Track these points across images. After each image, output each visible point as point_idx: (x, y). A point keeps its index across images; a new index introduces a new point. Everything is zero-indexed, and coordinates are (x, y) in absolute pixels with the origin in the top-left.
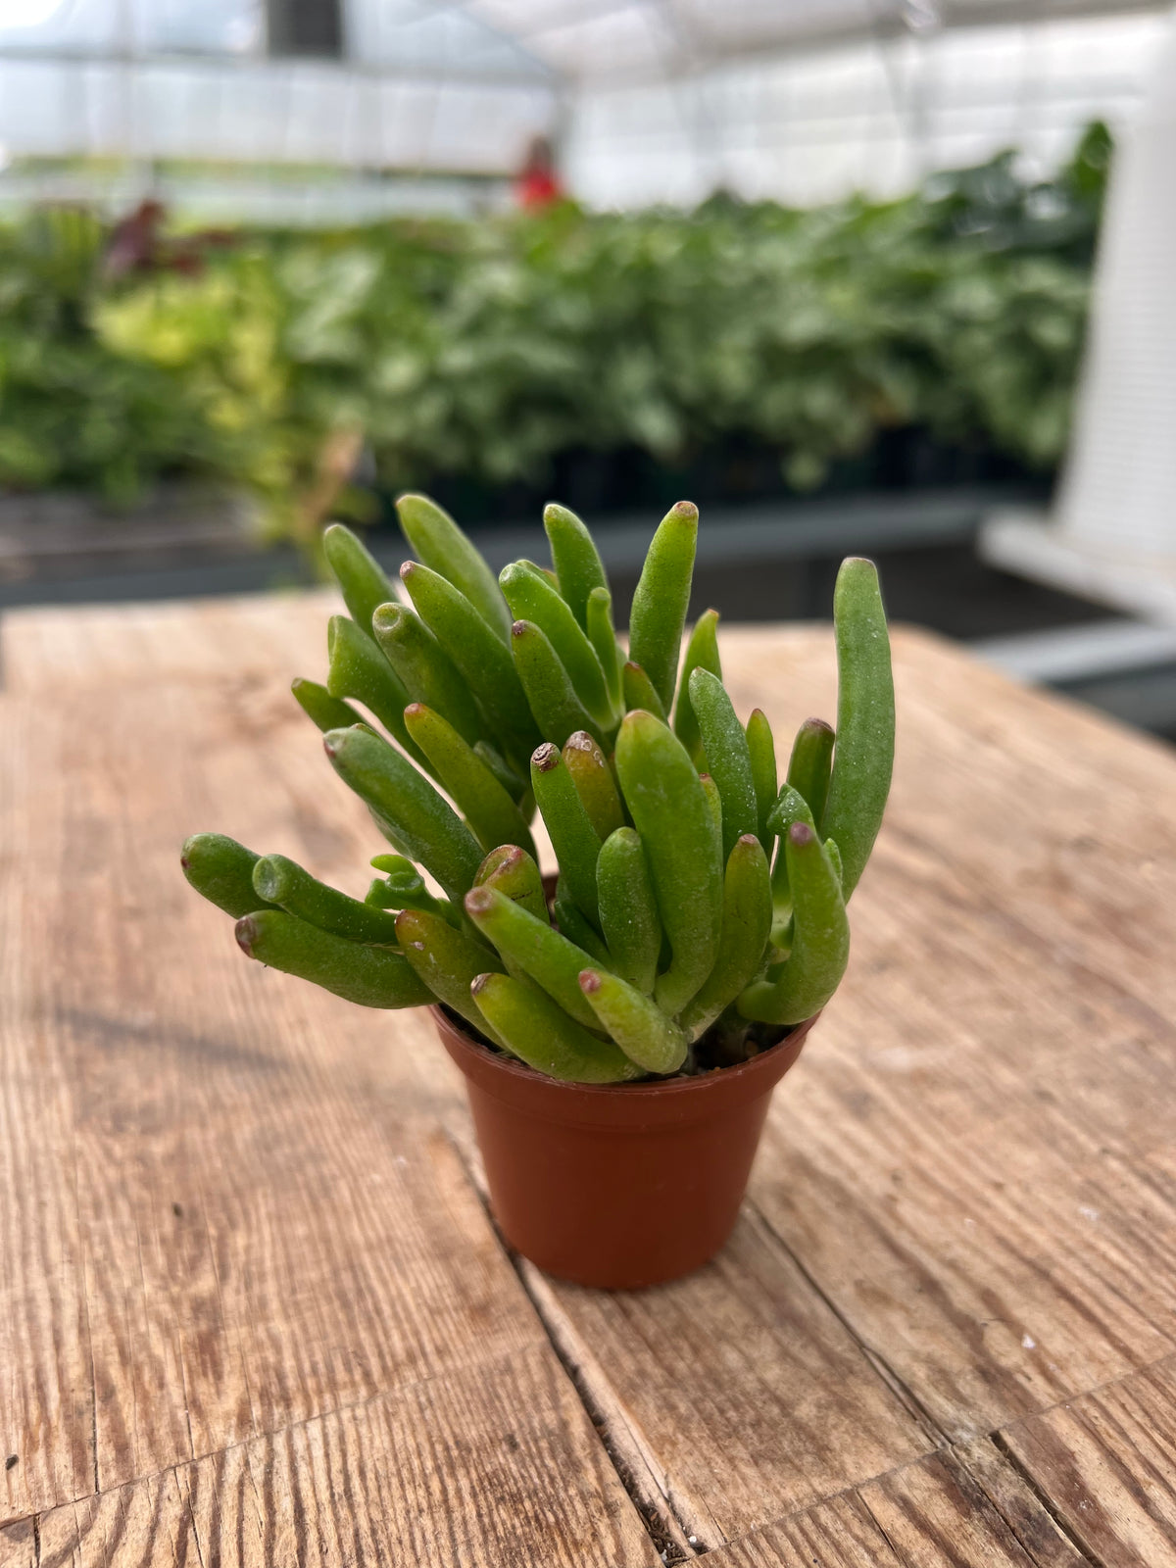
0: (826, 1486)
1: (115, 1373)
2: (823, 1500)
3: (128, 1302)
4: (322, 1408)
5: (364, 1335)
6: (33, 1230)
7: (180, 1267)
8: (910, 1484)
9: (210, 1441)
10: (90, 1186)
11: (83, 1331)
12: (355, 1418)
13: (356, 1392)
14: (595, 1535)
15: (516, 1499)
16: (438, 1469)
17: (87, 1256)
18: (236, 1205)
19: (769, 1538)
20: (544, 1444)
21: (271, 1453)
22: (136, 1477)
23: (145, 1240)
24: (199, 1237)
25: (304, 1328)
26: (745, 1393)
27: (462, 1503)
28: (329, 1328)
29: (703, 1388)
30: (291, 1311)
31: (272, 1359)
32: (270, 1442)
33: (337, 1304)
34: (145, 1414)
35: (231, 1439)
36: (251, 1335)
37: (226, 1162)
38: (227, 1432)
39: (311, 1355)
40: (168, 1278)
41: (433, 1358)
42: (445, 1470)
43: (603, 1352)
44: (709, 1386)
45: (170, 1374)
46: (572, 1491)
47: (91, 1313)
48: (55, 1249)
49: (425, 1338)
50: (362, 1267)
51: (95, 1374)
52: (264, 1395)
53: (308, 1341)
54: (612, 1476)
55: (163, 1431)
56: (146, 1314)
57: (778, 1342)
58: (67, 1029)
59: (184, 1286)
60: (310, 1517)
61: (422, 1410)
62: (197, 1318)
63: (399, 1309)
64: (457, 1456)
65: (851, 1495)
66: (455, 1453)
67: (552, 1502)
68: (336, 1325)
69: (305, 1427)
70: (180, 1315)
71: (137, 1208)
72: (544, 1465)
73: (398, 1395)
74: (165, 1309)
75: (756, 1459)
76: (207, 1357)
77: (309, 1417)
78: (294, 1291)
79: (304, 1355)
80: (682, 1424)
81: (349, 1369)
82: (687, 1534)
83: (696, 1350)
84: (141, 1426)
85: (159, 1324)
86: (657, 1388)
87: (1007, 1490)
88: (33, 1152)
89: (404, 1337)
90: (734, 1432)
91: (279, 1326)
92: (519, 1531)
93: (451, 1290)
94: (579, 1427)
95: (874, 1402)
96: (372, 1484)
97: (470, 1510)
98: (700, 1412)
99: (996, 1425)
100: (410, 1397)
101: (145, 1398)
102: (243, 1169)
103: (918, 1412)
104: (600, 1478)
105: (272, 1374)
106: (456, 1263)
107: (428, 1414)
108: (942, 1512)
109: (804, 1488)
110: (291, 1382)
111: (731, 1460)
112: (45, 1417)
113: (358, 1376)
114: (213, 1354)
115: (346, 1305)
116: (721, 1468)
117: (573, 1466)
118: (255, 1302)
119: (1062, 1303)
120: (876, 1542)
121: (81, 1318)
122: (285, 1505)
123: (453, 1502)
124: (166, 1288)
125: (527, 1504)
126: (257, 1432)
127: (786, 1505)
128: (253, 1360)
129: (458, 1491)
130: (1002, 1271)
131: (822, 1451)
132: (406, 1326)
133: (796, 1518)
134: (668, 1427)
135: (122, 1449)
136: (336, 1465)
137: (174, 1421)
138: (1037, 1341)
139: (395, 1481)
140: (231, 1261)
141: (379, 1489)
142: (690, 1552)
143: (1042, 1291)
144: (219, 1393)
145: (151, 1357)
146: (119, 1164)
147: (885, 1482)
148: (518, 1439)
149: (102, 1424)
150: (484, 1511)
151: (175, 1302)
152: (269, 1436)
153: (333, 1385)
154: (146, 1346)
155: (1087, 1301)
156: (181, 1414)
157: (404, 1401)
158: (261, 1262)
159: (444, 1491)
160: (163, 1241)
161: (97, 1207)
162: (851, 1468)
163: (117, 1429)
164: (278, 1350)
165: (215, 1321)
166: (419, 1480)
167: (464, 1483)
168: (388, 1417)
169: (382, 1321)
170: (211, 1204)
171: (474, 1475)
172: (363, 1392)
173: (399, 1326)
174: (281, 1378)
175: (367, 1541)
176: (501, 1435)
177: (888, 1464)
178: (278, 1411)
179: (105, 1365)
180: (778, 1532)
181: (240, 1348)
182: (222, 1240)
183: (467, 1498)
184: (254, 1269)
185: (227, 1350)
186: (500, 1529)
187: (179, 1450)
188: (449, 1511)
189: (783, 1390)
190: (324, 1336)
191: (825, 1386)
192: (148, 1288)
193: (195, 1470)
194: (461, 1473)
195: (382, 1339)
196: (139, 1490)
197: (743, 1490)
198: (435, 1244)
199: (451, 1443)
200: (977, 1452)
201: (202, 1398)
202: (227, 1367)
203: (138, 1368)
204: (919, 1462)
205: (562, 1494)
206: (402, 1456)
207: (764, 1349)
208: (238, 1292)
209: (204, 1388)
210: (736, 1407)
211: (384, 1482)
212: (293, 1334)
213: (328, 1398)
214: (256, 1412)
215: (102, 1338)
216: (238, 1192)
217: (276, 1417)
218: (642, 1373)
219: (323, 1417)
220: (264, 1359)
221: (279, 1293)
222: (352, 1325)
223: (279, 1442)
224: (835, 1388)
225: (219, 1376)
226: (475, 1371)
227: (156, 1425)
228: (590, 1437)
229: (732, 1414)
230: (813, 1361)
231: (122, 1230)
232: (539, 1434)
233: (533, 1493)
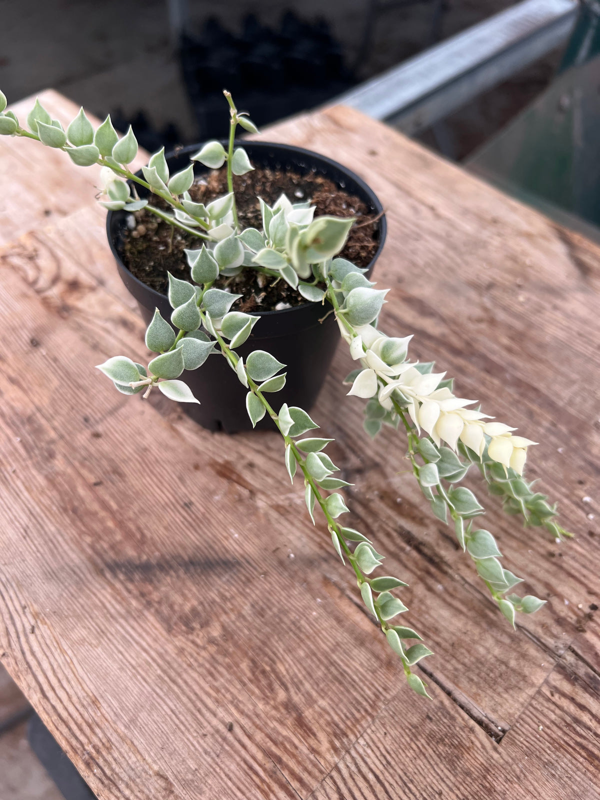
0: (531, 691)
1: (274, 749)
2: (533, 698)
3: (258, 716)
4: (359, 732)
5: (355, 694)
6: (193, 697)
7: (266, 691)
8: (554, 680)
9: (329, 763)
10: (201, 665)
11: (250, 737)
12: (373, 731)
13: (367, 720)
14: (472, 742)
15: (442, 740)
16: (411, 739)
17: (226, 702)
18: (267, 650)
19: (522, 719)
20: (439, 714)
21: (353, 758)
22: (314, 789)
23: (244, 684)
24: (264, 672)
25: (331, 699)
26: (492, 664)
27: (426, 750)
28: (341, 696)
29: (478, 668)
30: (323, 695)
31: (329, 719)
32: (350, 754)
33: (337, 684)
34: (299, 763)
35: (336, 759)
36: (315, 712)
37: (249, 630)
38: (333, 757)
39: (342, 711)
40: (265, 699)
41: (384, 693)
42: (414, 739)
43: (439, 666)
44: (480, 666)
45: (296, 742)
46: (458, 729)
47: (247, 727)
48: (209, 702)
49: (377, 685)
50: (335, 662)
51: (268, 754)
52: (336, 735)
53: (337, 705)
54: (466, 717)
55: (310, 767)
56: (269, 719)
57: (493, 636)
58: (122, 577)
59: (274, 699)
60: (381, 777)
61: (393, 718)
62: (289, 713)
63: (360, 676)
64: (415, 731)
65: (539, 692)
66: (414, 730)
67: (454, 736)
68: (342, 693)
69: (359, 743)
70: (282, 713)
71: (228, 667)
72: (444, 723)
73: (382, 715)
74: (274, 712)
75: (506, 690)
76: (305, 728)
77: (357, 739)
78: (318, 685)
79: (339, 712)
80: (477, 684)
81: (359, 711)
82: (497, 727)
83: (469, 652)
84: (300, 768)
85: (277, 721)
86: (464, 674)
87: (582, 670)
88: (161, 655)
89: (369, 689)
90: (496, 683)
91: (323, 703)
92: (449, 752)
93: (374, 659)
94: (447, 702)
95: (532, 651)
96: (394, 755)
97: (430, 751)
98: (482, 678)
99: (569, 643)
100: (386, 714)
101: (293, 756)
102: (259, 631)
103: (545, 648)
104: (463, 719)
105: (333, 725)
106: (368, 645)
107: (395, 718)
108: (566, 687)
109: (525, 696)
110: (342, 726)
111: (499, 694)
112: (263, 781)
113: (363, 713)
114: (306, 726)
115: (341, 683)
116: (497, 699)
117: (453, 718)
118: (306, 695)
119: (571, 579)
120: (553, 707)
121: (244, 731)
122: (370, 776)
123: (423, 750)
124: (268, 703)
125: (446, 740)
126: (343, 753)
127: (522, 704)
128: (322, 721)
129: (423, 745)
130: (548, 571)
131: (524, 678)
132: (367, 683)
133: (526, 708)
134: (474, 689)
135: (300, 780)
136: (378, 754)
137: (311, 761)
138: (569, 600)
139: (400, 751)
140: (284, 680)
141: (397, 756)
142: (501, 733)
143: (563, 576)
144: (319, 741)
145: (284, 737)
146: (204, 648)
147: (547, 682)
148: (431, 716)
149: (286, 773)
150: (435, 749)
151: (275, 708)
152: (348, 752)
153: (357, 721)
154: (279, 733)
155: (577, 574)
156: (312, 757)
157: (385, 717)
158: (296, 675)
159: (418, 747)
160: (251, 681)
161: (211, 674)
162: (536, 681)
163: (292, 773)
164: (328, 714)
165: (297, 711)
166: (408, 747)
167: (423, 741)
168: (383, 725)
169: (358, 684)
170: (258, 655)
171: (424, 736)
172: (369, 719)
173: (365, 684)
174: (337, 725)
175: (405, 778)
176: (424, 716)
177: (545, 675)
178: (345, 740)
179: (269, 748)
180: (524, 716)
181: (314, 718)
182: (274, 671)
183: (427, 746)
184: (295, 680)
185: (310, 722)
186: (443, 754)
187: (321, 772)
188: (424, 755)
189: (502, 657)
190: (341, 700)
191: (515, 650)
192: (261, 706)
193: (332, 778)
194: (419, 737)
195: (362, 693)
196: (318, 794)
197: (508, 704)
198: (356, 639)
199: (410, 727)
200: (568, 658)
201: (314, 746)
202: (315, 730)
203: (282, 744)
204: (554, 670)
205: (455, 731)
206: (397, 740)
207: (490, 642)
208: (296, 693)
209: (312, 742)
210: (492, 671)
211: (397, 753)
212: (329, 704)
213: (358, 726)
214: (338, 744)
215: (259, 736)
216: (264, 643)
217: (346, 743)
218: (456, 669)
219: (362, 736)
220: (326, 720)
221: (313, 688)
222: (348, 691)
223: (353, 752)
224: (519, 649)
225: (314, 735)
226: (402, 693)
227: (306, 765)
228: (452, 704)
229: (491, 675)
230: (507, 641)
231: (230, 682)
232: (436, 710)
233: (446, 735)
